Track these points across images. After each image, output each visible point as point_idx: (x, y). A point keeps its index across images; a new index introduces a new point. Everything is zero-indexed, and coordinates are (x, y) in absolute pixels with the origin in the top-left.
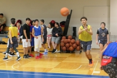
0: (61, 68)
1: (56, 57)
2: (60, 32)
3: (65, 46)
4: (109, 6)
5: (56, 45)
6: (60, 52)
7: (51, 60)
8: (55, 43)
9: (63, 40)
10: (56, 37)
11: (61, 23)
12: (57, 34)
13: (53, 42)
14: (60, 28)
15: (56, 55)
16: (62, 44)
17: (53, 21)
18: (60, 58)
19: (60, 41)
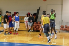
0: (33, 41)
1: (30, 34)
2: (33, 19)
3: (36, 28)
4: (62, 4)
5: (30, 27)
6: (33, 31)
7: (28, 36)
8: (30, 26)
9: (34, 24)
10: (31, 22)
11: (33, 14)
12: (31, 21)
13: (29, 25)
14: (33, 17)
15: (31, 33)
16: (34, 26)
17: (29, 13)
18: (33, 35)
19: (33, 25)
